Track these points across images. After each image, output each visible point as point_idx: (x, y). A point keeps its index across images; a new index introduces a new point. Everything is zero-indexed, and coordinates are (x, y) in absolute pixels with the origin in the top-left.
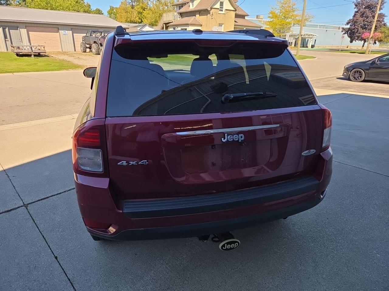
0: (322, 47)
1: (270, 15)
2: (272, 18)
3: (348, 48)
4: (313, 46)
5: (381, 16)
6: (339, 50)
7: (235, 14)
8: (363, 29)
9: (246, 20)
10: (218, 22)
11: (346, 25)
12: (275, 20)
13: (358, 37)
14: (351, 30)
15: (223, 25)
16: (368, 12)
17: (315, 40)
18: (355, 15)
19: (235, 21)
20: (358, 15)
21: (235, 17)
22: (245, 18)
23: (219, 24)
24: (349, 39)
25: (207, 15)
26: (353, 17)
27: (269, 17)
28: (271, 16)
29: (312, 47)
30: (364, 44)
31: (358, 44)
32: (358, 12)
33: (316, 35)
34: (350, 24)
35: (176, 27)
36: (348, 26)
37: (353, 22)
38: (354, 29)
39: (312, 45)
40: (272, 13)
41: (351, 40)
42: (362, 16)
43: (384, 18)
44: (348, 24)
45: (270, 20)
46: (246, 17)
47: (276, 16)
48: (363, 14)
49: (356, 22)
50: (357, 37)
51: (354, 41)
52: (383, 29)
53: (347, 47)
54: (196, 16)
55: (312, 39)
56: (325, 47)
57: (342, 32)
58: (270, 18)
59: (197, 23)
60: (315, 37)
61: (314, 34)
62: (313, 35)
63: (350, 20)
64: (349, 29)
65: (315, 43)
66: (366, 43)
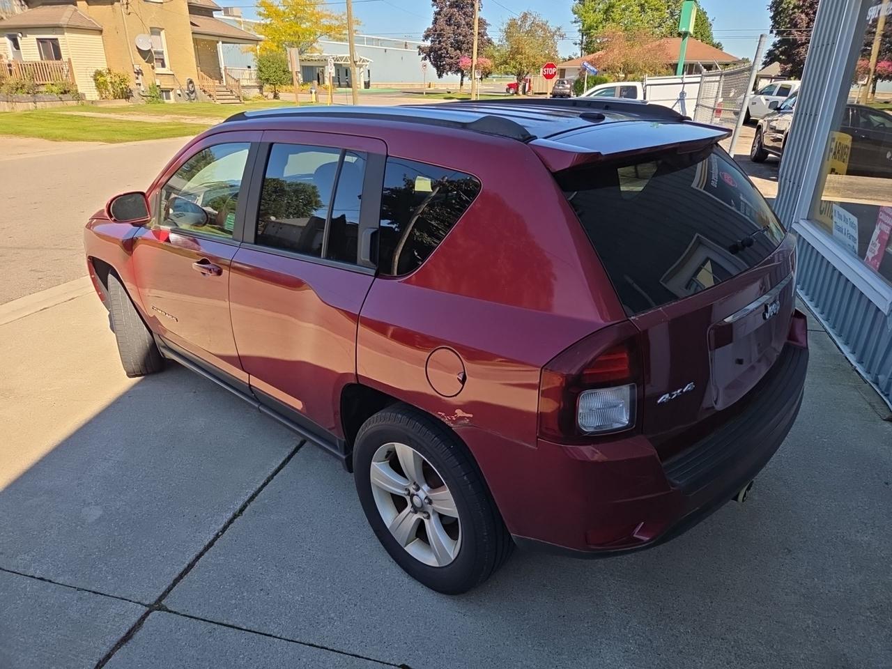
0: (384, 87)
1: (261, 10)
2: (268, 16)
3: (431, 89)
4: (367, 85)
5: (482, 23)
6: (423, 93)
7: (189, 6)
8: (455, 50)
9: (217, 20)
10: (149, 24)
11: (424, 41)
12: (276, 23)
13: (451, 65)
14: (436, 52)
15: (163, 33)
16: (457, 15)
17: (369, 71)
18: (436, 19)
19: (192, 23)
20: (442, 21)
21: (190, 13)
22: (214, 16)
23: (151, 28)
24: (435, 70)
25: (112, 4)
26: (433, 24)
27: (260, 14)
28: (263, 12)
29: (366, 88)
30: (462, 80)
31: (451, 80)
32: (440, 15)
33: (368, 59)
34: (430, 39)
35: (20, 35)
36: (428, 43)
37: (435, 33)
38: (440, 49)
39: (365, 83)
40: (262, 4)
41: (438, 71)
42: (449, 22)
43: (486, 29)
44: (426, 37)
45: (263, 22)
46: (214, 12)
47: (277, 15)
48: (450, 19)
49: (440, 35)
50: (448, 67)
51: (444, 75)
52: (489, 50)
53: (429, 87)
54: (76, 5)
55: (362, 69)
56: (389, 86)
57: (419, 54)
58: (262, 18)
59: (85, 25)
60: (368, 63)
61: (365, 58)
62: (364, 61)
63: (429, 30)
64: (431, 49)
65: (369, 76)
66: (466, 79)
